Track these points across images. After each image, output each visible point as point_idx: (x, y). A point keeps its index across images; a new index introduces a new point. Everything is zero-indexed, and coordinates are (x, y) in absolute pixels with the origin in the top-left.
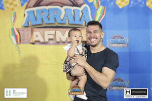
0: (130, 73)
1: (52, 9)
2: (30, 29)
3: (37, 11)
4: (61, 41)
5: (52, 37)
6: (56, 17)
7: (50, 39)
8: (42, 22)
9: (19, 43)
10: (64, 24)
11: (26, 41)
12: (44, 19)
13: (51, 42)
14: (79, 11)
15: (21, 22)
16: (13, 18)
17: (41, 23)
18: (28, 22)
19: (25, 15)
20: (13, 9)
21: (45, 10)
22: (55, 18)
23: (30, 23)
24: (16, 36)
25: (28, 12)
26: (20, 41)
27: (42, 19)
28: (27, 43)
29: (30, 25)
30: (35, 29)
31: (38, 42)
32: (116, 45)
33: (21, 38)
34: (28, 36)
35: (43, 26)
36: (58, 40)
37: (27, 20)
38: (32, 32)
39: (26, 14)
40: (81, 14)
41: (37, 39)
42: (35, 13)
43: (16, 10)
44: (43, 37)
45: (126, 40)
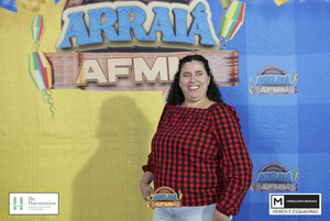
0: (301, 151)
1: (124, 8)
2: (74, 54)
3: (91, 13)
4: (145, 80)
6: (133, 26)
7: (120, 78)
8: (103, 37)
9: (50, 86)
10: (153, 42)
12: (106, 31)
13: (123, 83)
14: (186, 12)
15: (54, 37)
16: (36, 29)
17: (99, 40)
18: (70, 39)
19: (63, 23)
20: (35, 10)
21: (109, 10)
22: (131, 29)
23: (74, 40)
24: (44, 71)
26: (53, 82)
27: (102, 31)
28: (68, 86)
29: (75, 45)
30: (86, 55)
31: (94, 83)
32: (269, 89)
33: (56, 75)
34: (71, 71)
35: (105, 47)
36: (139, 78)
37: (67, 33)
38: (80, 60)
39: (67, 21)
40: (189, 19)
41: (91, 76)
42: (87, 17)
45: (293, 77)
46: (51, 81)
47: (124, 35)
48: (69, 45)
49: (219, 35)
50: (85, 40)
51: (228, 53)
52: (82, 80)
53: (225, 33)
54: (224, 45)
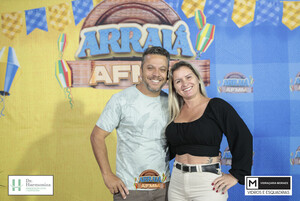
1: (125, 29)
2: (88, 62)
3: (101, 32)
5: (126, 75)
7: (122, 80)
9: (70, 85)
11: (81, 82)
13: (124, 84)
14: (171, 31)
15: (74, 49)
16: (61, 44)
17: (107, 51)
20: (61, 30)
21: (115, 30)
22: (131, 44)
23: (88, 51)
24: (66, 74)
25: (85, 34)
27: (109, 45)
28: (83, 85)
30: (97, 63)
31: (102, 83)
32: (232, 89)
34: (86, 74)
38: (92, 66)
39: (83, 38)
40: (174, 37)
41: (100, 78)
42: (98, 34)
43: (67, 30)
44: (111, 75)
45: (250, 80)
46: (71, 82)
47: (126, 48)
48: (84, 55)
49: (195, 48)
50: (97, 52)
51: (202, 62)
52: (93, 81)
53: (200, 48)
54: (200, 56)
